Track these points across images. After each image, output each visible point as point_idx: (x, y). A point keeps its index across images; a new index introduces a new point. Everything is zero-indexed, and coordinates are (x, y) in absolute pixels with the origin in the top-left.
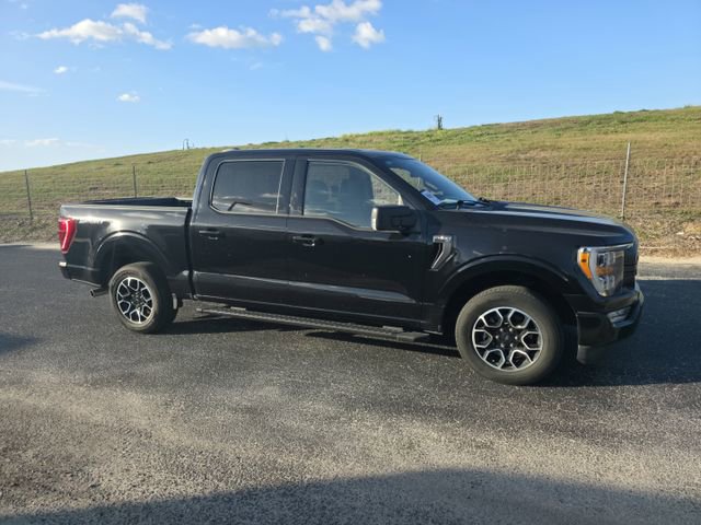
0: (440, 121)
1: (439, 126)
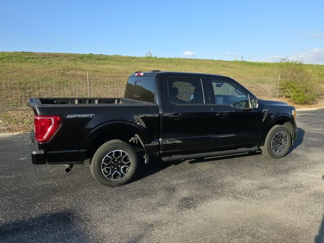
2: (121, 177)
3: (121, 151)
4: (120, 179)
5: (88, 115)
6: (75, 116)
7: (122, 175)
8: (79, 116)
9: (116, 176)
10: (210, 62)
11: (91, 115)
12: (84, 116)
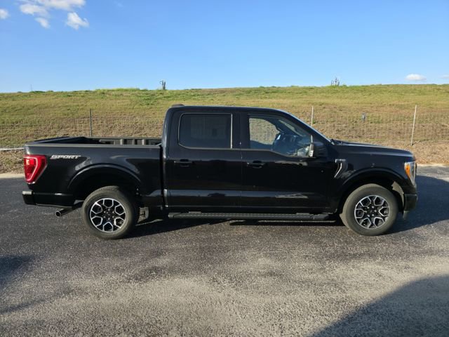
0: (164, 84)
1: (164, 88)
2: (114, 230)
3: (113, 200)
4: (112, 231)
5: (74, 156)
6: (59, 157)
7: (115, 228)
8: (64, 157)
9: (108, 227)
10: (428, 88)
11: (77, 157)
12: (69, 157)
